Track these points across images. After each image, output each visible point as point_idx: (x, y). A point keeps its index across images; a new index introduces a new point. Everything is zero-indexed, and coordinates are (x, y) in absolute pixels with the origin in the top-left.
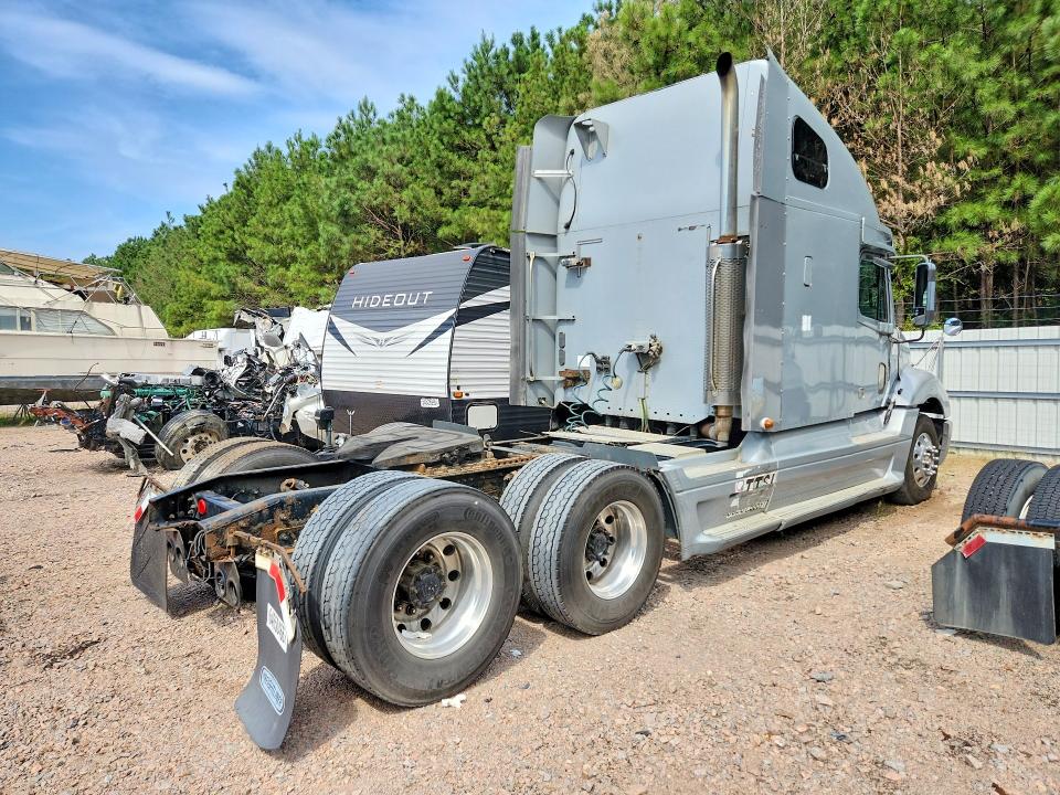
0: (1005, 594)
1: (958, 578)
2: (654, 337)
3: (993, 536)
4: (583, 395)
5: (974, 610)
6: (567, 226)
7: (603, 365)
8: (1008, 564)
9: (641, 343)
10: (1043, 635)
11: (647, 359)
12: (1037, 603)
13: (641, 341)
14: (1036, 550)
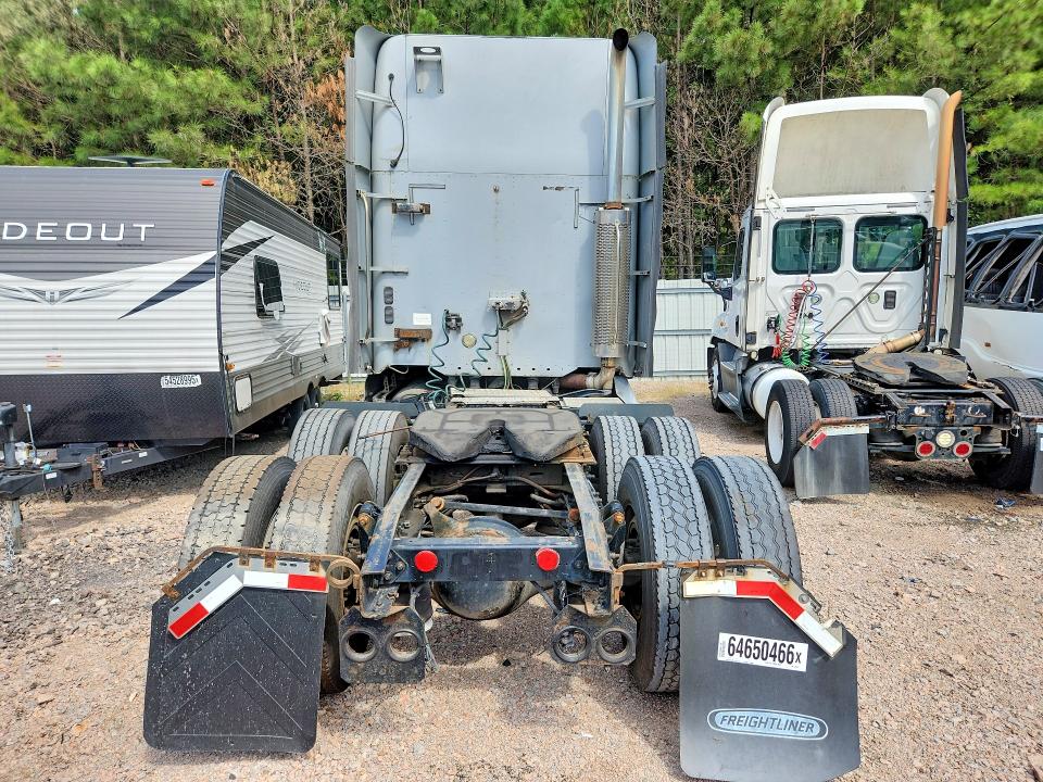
0: (838, 468)
1: (808, 465)
2: (523, 295)
3: (831, 432)
4: (418, 357)
5: (819, 484)
6: (394, 164)
7: (452, 323)
8: (840, 448)
9: (510, 300)
10: (863, 488)
11: (508, 315)
12: (858, 469)
13: (505, 298)
14: (856, 436)
